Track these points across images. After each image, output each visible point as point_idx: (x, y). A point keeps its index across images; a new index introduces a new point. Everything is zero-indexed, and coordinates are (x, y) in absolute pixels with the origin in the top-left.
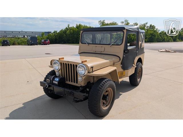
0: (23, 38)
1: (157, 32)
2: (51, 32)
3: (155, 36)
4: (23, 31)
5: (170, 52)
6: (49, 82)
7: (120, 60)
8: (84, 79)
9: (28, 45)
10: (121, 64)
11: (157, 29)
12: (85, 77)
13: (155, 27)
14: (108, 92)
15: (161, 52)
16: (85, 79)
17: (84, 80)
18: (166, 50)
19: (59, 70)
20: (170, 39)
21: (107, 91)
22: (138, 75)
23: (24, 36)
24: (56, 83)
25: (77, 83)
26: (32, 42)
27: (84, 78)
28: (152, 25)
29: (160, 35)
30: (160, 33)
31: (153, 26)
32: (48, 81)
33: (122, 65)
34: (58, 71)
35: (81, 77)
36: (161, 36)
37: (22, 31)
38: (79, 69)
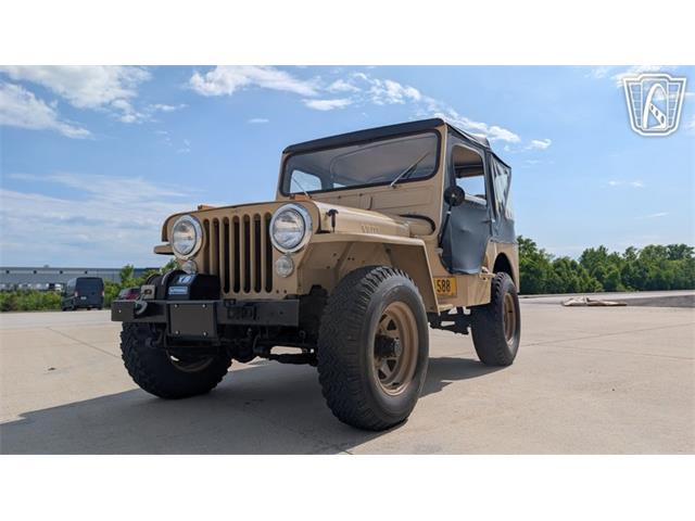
0: (45, 291)
1: (546, 262)
2: (158, 269)
3: (538, 273)
4: (51, 266)
5: (604, 305)
6: (152, 296)
7: (434, 228)
8: (297, 264)
9: (65, 310)
10: (440, 245)
11: (541, 251)
12: (302, 253)
13: (534, 244)
14: (397, 330)
15: (571, 305)
16: (301, 264)
17: (299, 268)
18: (588, 300)
19: (197, 254)
20: (593, 283)
21: (392, 326)
22: (504, 324)
23: (50, 285)
24: (184, 291)
25: (269, 289)
26: (79, 297)
27: (298, 259)
28: (524, 238)
29: (559, 269)
30: (558, 264)
31: (528, 240)
32: (146, 291)
33: (441, 251)
34: (192, 259)
35: (288, 256)
36: (559, 274)
37: (46, 268)
38: (281, 224)
